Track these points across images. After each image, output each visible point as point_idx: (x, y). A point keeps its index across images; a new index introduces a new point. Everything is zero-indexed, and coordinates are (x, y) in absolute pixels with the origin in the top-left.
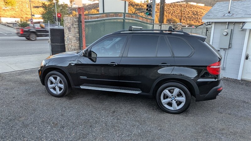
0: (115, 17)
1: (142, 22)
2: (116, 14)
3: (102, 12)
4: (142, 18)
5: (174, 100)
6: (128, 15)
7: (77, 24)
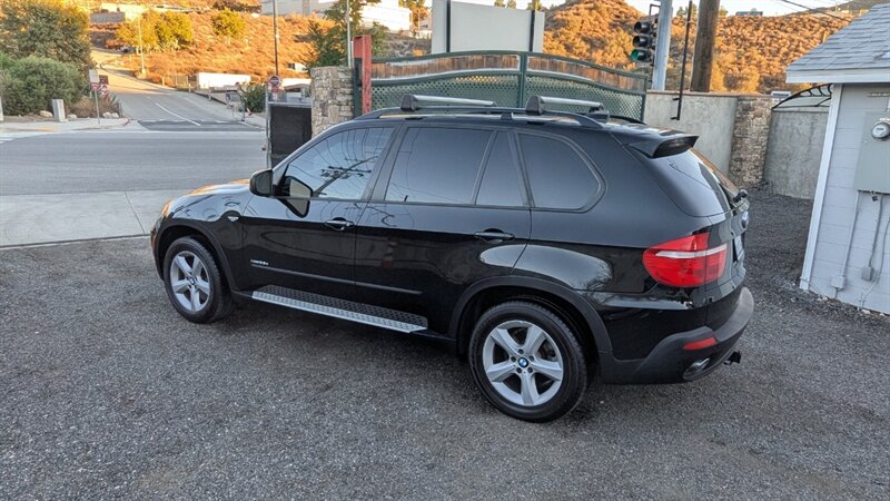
0: (487, 67)
1: (596, 86)
2: (492, 57)
3: (443, 51)
4: (597, 72)
5: (525, 370)
6: (539, 60)
7: (348, 91)
